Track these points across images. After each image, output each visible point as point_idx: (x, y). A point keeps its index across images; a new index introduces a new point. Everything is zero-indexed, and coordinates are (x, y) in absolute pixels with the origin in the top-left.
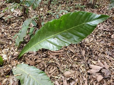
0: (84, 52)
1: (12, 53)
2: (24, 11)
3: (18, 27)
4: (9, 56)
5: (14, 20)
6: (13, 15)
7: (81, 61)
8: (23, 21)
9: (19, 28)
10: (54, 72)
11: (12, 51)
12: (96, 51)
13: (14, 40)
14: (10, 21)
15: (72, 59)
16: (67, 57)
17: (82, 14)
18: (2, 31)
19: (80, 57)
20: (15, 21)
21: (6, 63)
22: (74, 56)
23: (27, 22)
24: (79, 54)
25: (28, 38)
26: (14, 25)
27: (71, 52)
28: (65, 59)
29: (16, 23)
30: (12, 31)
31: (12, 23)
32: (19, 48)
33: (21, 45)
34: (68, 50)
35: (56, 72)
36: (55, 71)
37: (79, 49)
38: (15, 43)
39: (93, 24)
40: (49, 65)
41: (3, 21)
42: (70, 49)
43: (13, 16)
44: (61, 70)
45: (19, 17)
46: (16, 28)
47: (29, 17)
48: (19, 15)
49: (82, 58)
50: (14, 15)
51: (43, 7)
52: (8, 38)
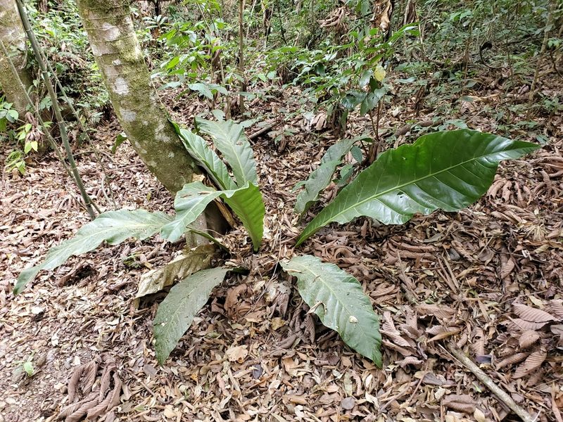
0: (508, 266)
1: (284, 228)
2: (336, 117)
3: (307, 163)
4: (274, 234)
5: (299, 141)
6: (299, 126)
7: (491, 292)
8: (326, 148)
9: (309, 166)
10: (387, 297)
11: (284, 223)
12: (555, 267)
13: (290, 199)
14: (287, 144)
15: (458, 279)
16: (442, 272)
17: (468, 135)
18: (262, 171)
19: (490, 279)
20: (300, 145)
21: (265, 248)
22: (470, 270)
23: (338, 147)
24: (488, 268)
25: (330, 198)
26: (297, 156)
27: (461, 256)
28: (436, 276)
29: (302, 152)
30: (288, 175)
31: (291, 152)
32: (302, 221)
33: (308, 215)
34: (452, 250)
35: (395, 298)
36: (394, 296)
37: (493, 253)
38: (293, 207)
39: (490, 162)
40: (377, 277)
41: (266, 142)
42: (459, 249)
43: (297, 130)
44: (409, 296)
45: (317, 132)
46: (302, 166)
47: (348, 135)
48: (318, 128)
49: (499, 283)
50: (302, 126)
51: (406, 101)
52: (277, 192)
